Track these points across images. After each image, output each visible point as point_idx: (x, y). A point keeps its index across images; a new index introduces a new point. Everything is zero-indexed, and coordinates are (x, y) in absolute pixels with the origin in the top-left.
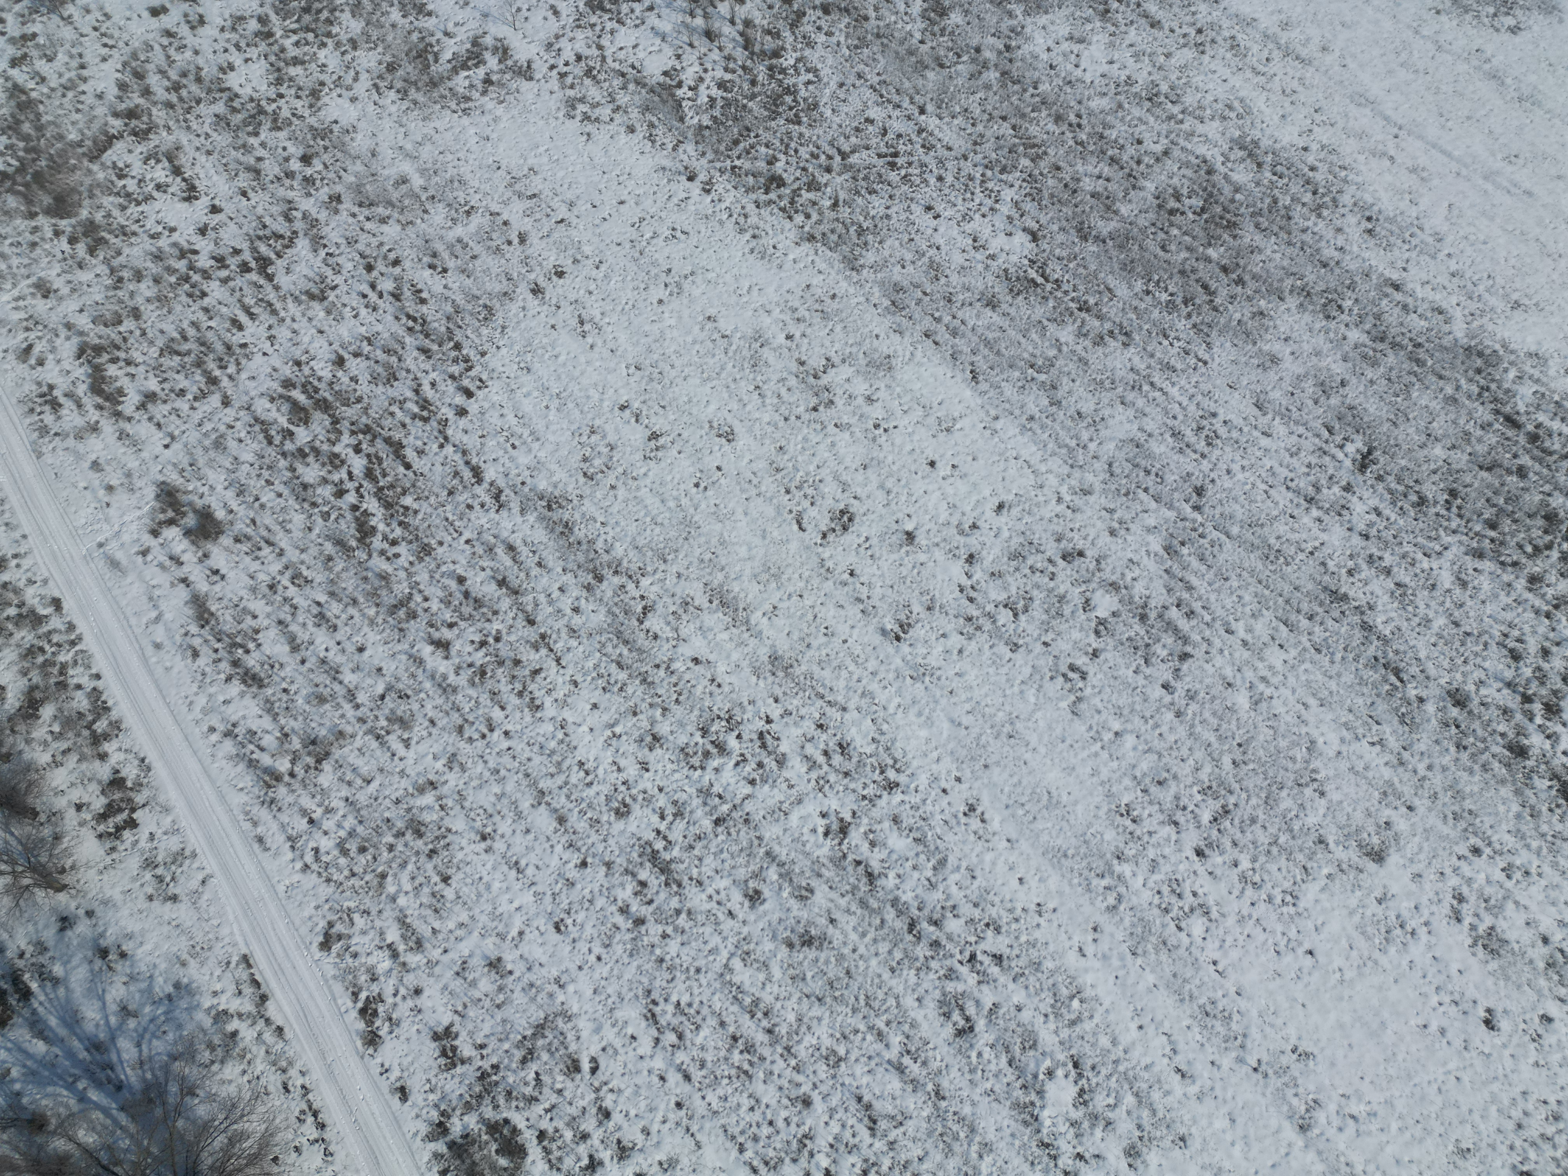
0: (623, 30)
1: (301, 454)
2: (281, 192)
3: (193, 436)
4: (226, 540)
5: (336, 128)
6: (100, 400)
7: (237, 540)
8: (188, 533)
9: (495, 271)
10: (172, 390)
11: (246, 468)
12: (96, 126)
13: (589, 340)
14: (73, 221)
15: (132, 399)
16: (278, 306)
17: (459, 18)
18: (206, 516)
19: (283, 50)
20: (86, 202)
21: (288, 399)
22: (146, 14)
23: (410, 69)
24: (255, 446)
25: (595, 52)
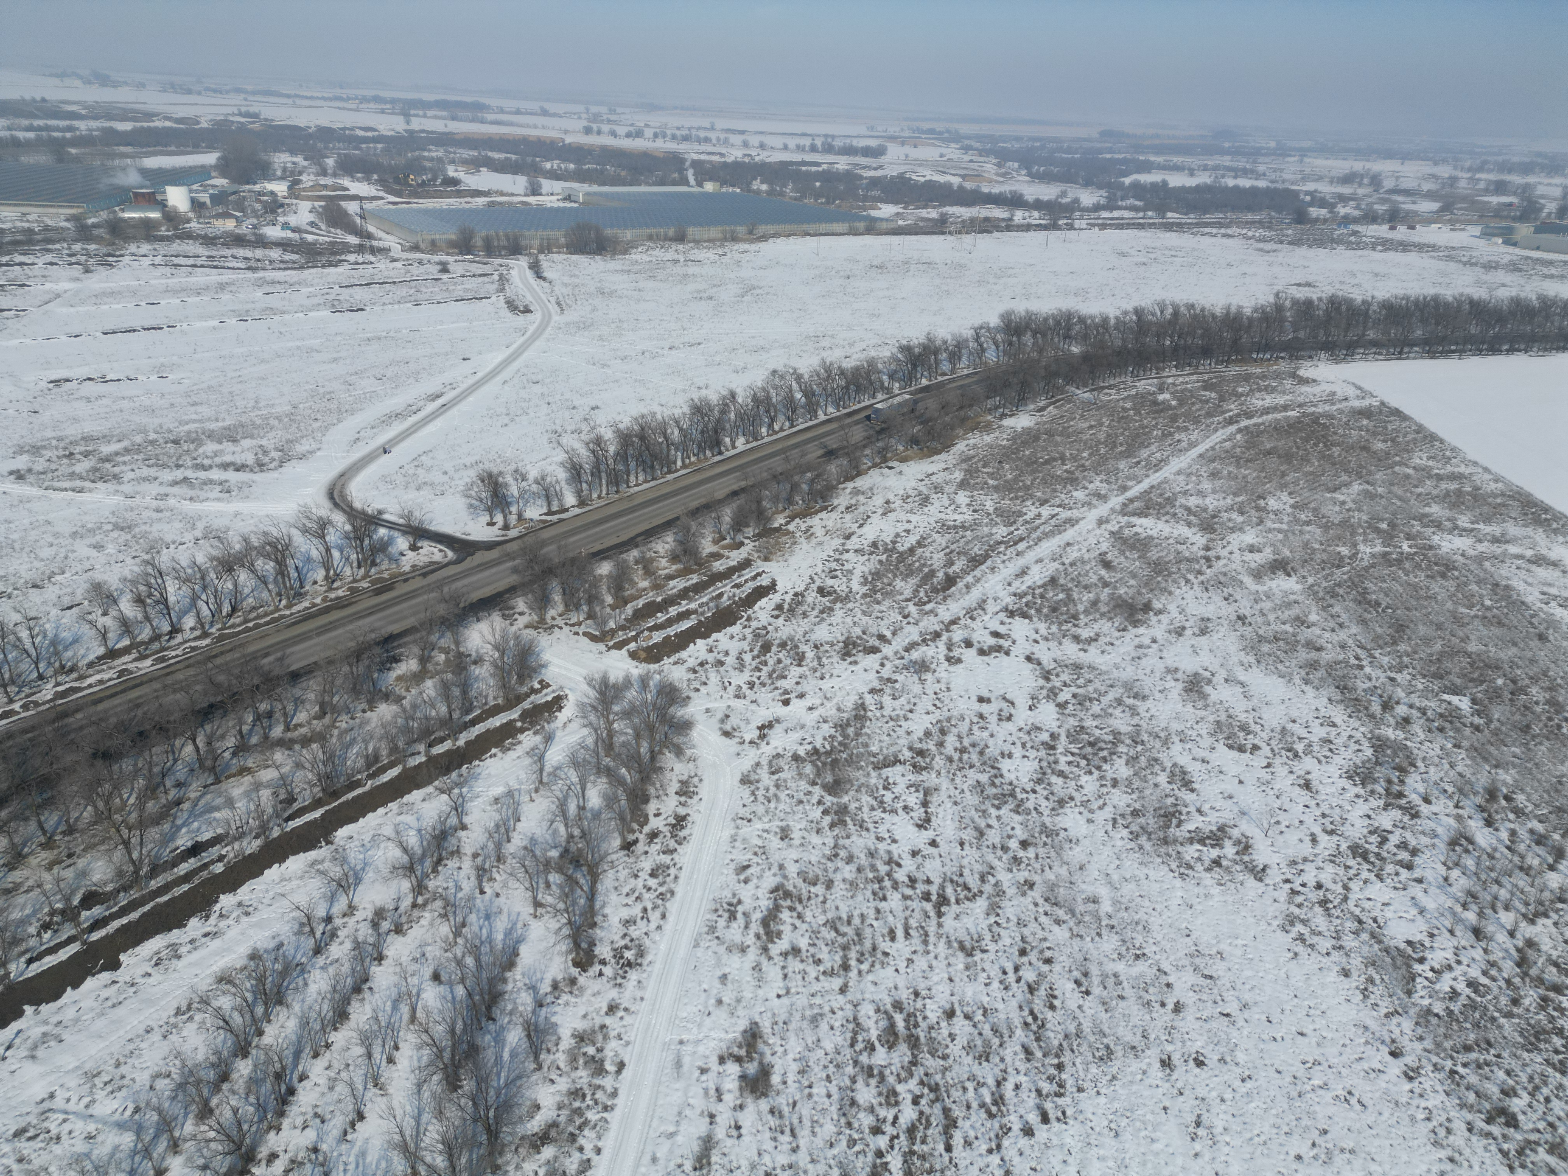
0: (1379, 884)
1: (869, 1071)
2: (990, 858)
3: (802, 1001)
4: (764, 1105)
5: (1063, 834)
6: (762, 931)
7: (772, 1112)
8: (743, 1077)
9: (1135, 1020)
10: (813, 956)
11: (820, 1053)
12: (893, 749)
13: (1197, 1146)
14: (835, 800)
15: (782, 945)
16: (932, 939)
17: (1218, 805)
18: (765, 1072)
19: (1056, 762)
20: (852, 793)
21: (890, 1018)
22: (975, 698)
23: (1151, 821)
24: (839, 1040)
25: (1339, 889)
